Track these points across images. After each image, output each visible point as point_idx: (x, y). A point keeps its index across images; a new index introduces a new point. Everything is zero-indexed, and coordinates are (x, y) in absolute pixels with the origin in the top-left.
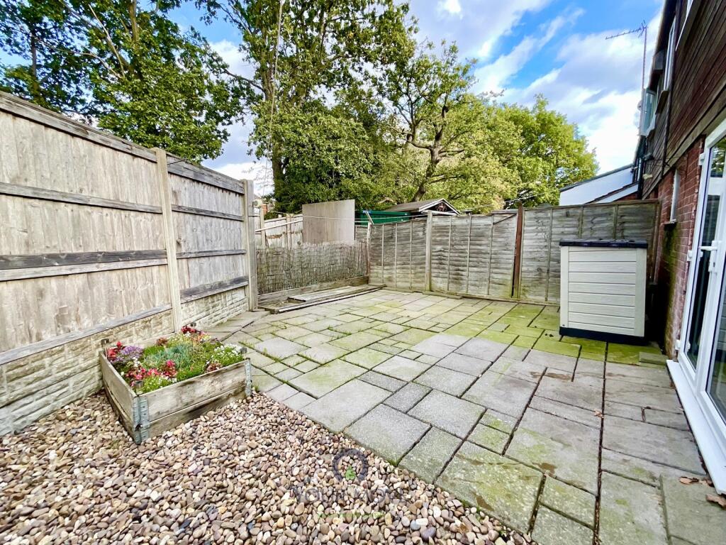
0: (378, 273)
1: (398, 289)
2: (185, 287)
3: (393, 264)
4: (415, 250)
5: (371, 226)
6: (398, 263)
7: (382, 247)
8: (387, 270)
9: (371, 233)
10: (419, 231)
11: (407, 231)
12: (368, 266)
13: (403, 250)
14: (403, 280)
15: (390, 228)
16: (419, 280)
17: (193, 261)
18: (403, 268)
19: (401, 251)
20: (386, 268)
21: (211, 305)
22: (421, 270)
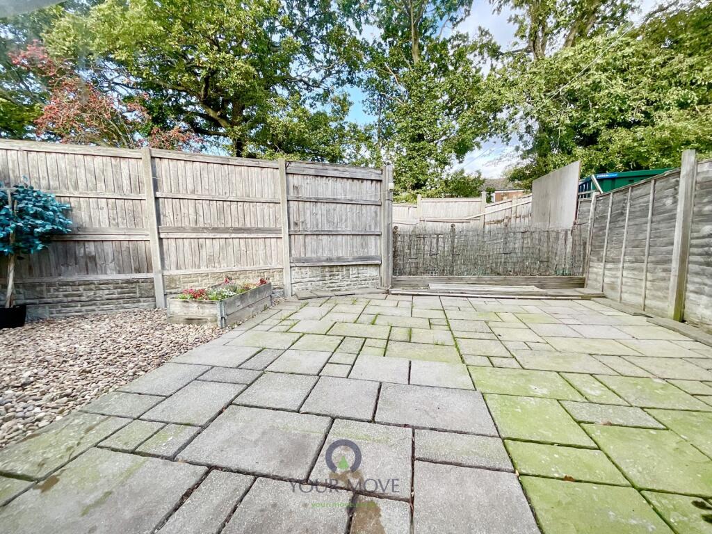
0: (598, 273)
1: (623, 307)
2: (300, 255)
3: (618, 261)
4: (656, 235)
5: (597, 197)
6: (627, 258)
7: (607, 231)
8: (610, 269)
9: (595, 209)
10: (667, 197)
11: (645, 199)
12: (585, 262)
13: (637, 235)
14: (632, 289)
15: (621, 197)
16: (659, 294)
17: (309, 237)
18: (634, 269)
19: (632, 237)
20: (609, 266)
21: (328, 274)
22: (664, 274)
